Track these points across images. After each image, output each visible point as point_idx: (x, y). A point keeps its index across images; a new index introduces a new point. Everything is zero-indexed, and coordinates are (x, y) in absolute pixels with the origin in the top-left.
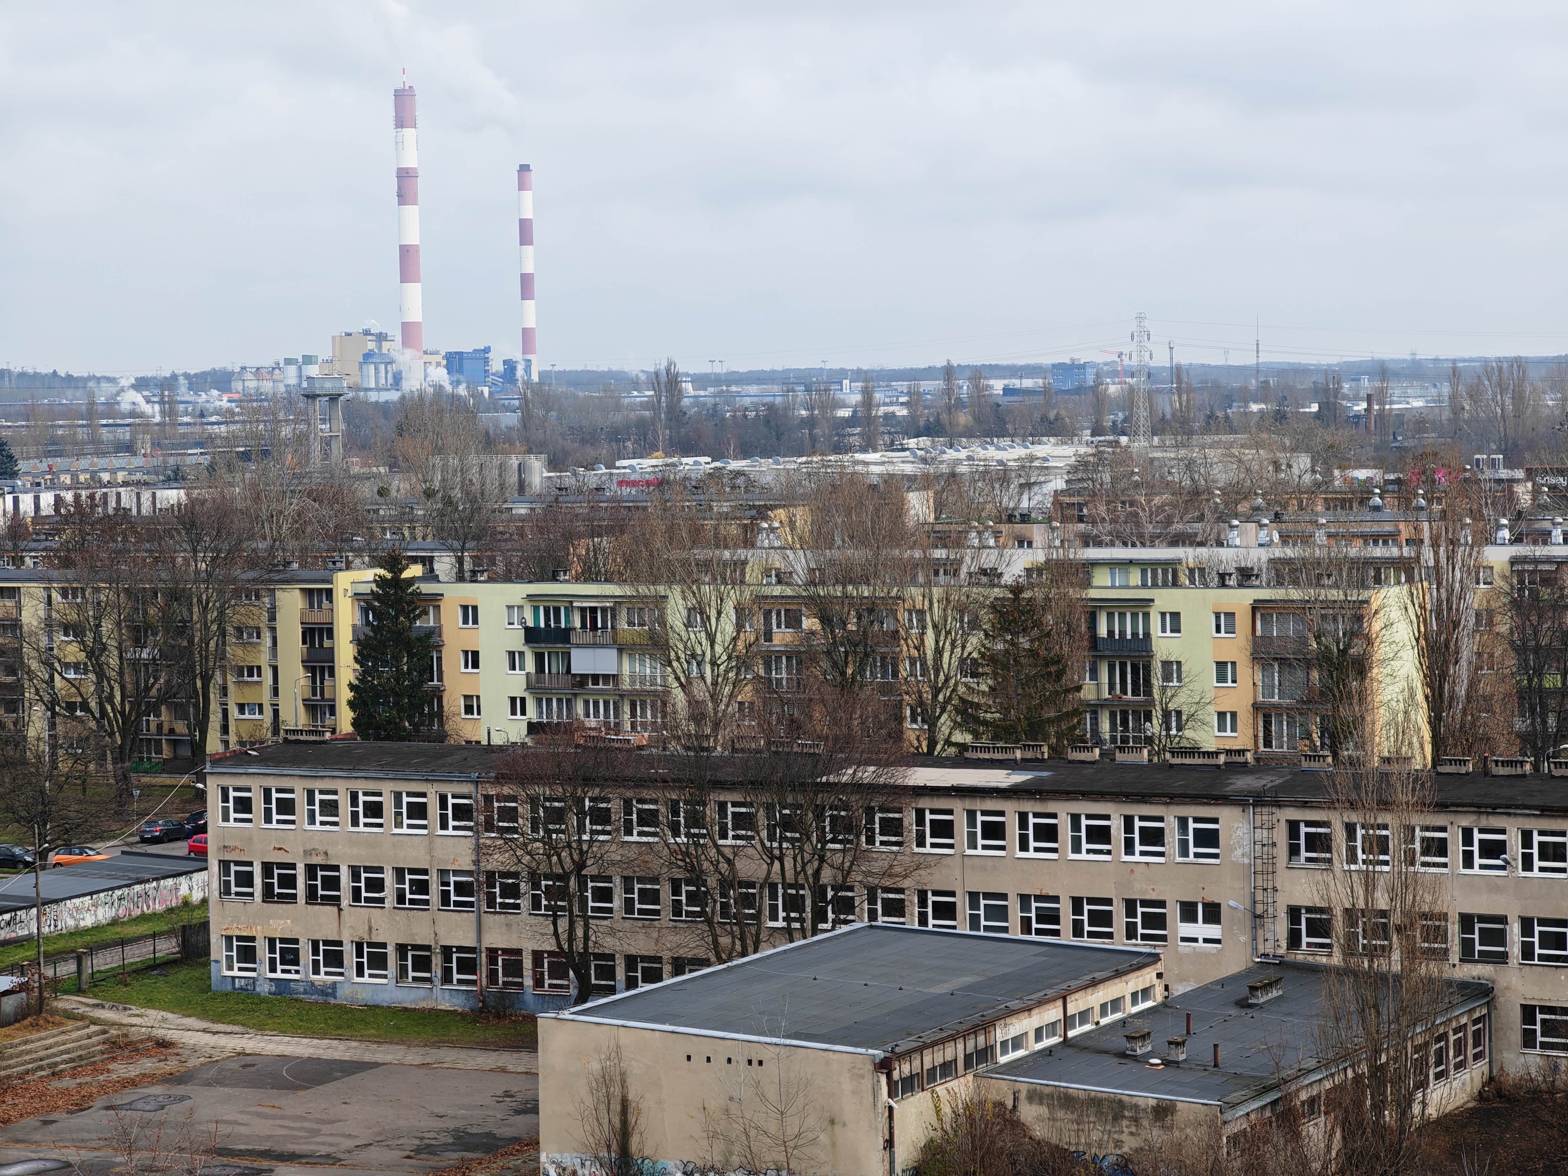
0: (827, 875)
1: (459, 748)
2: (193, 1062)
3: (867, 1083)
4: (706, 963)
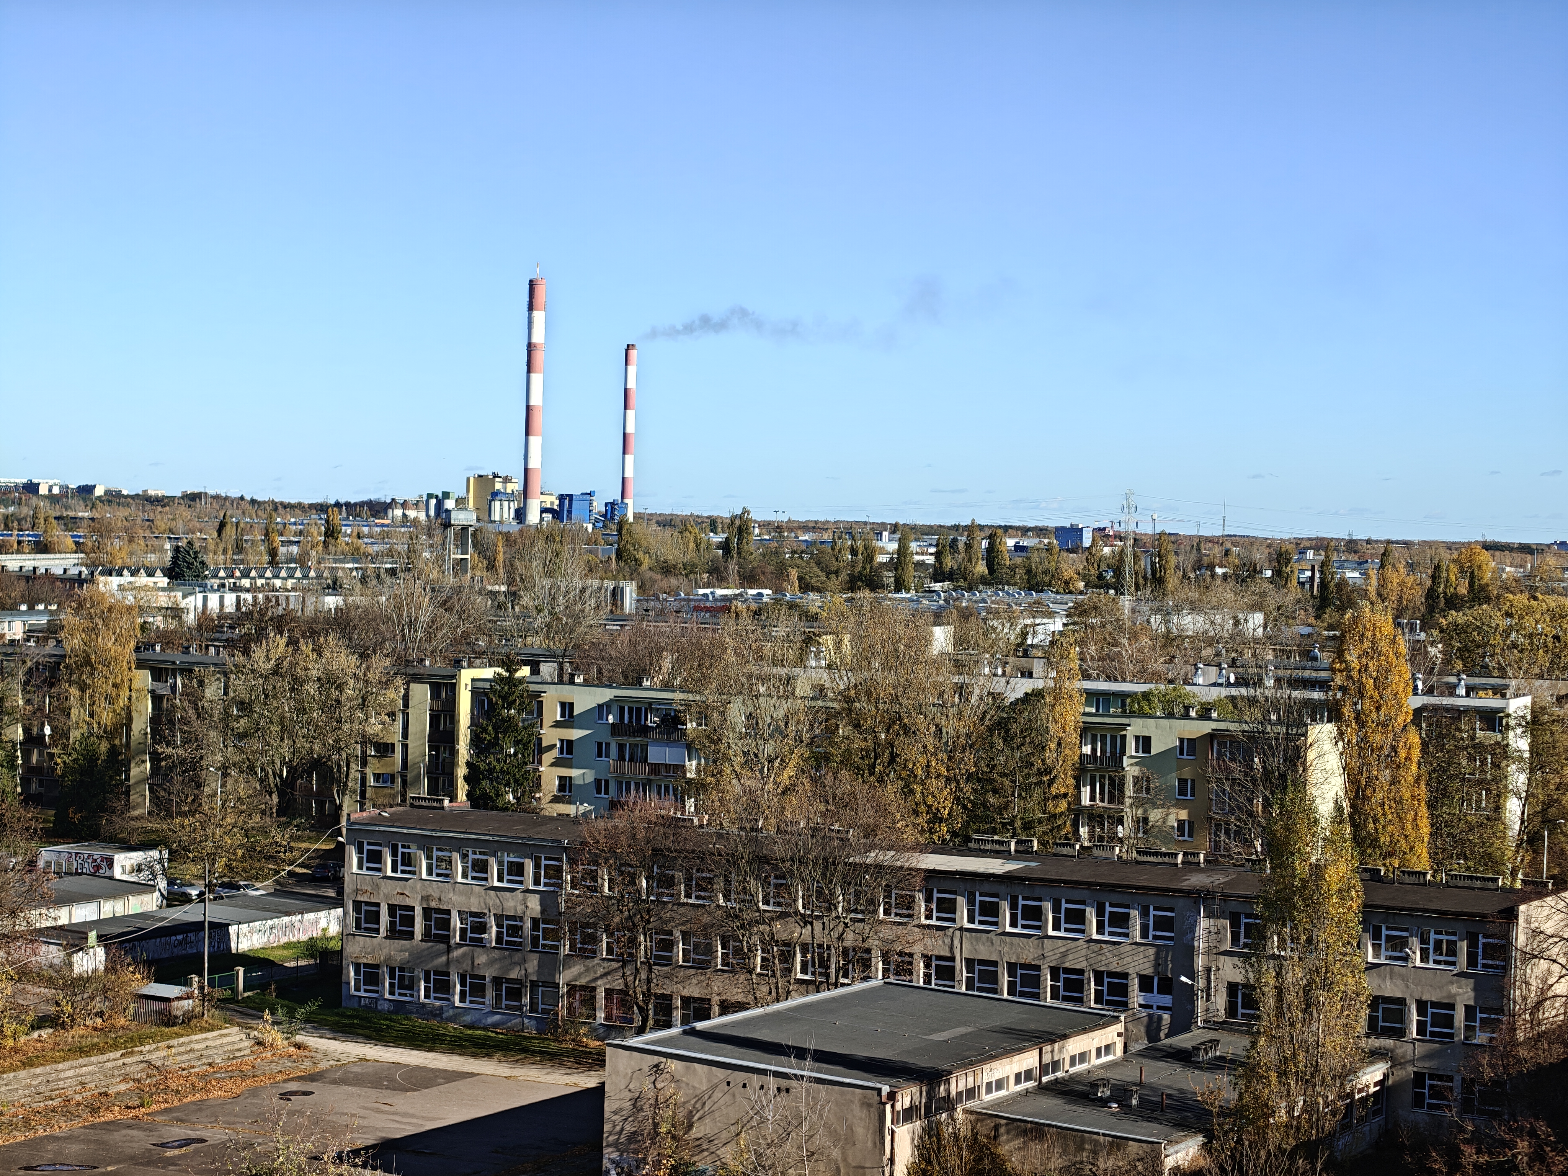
1: (553, 819)
2: (323, 1065)
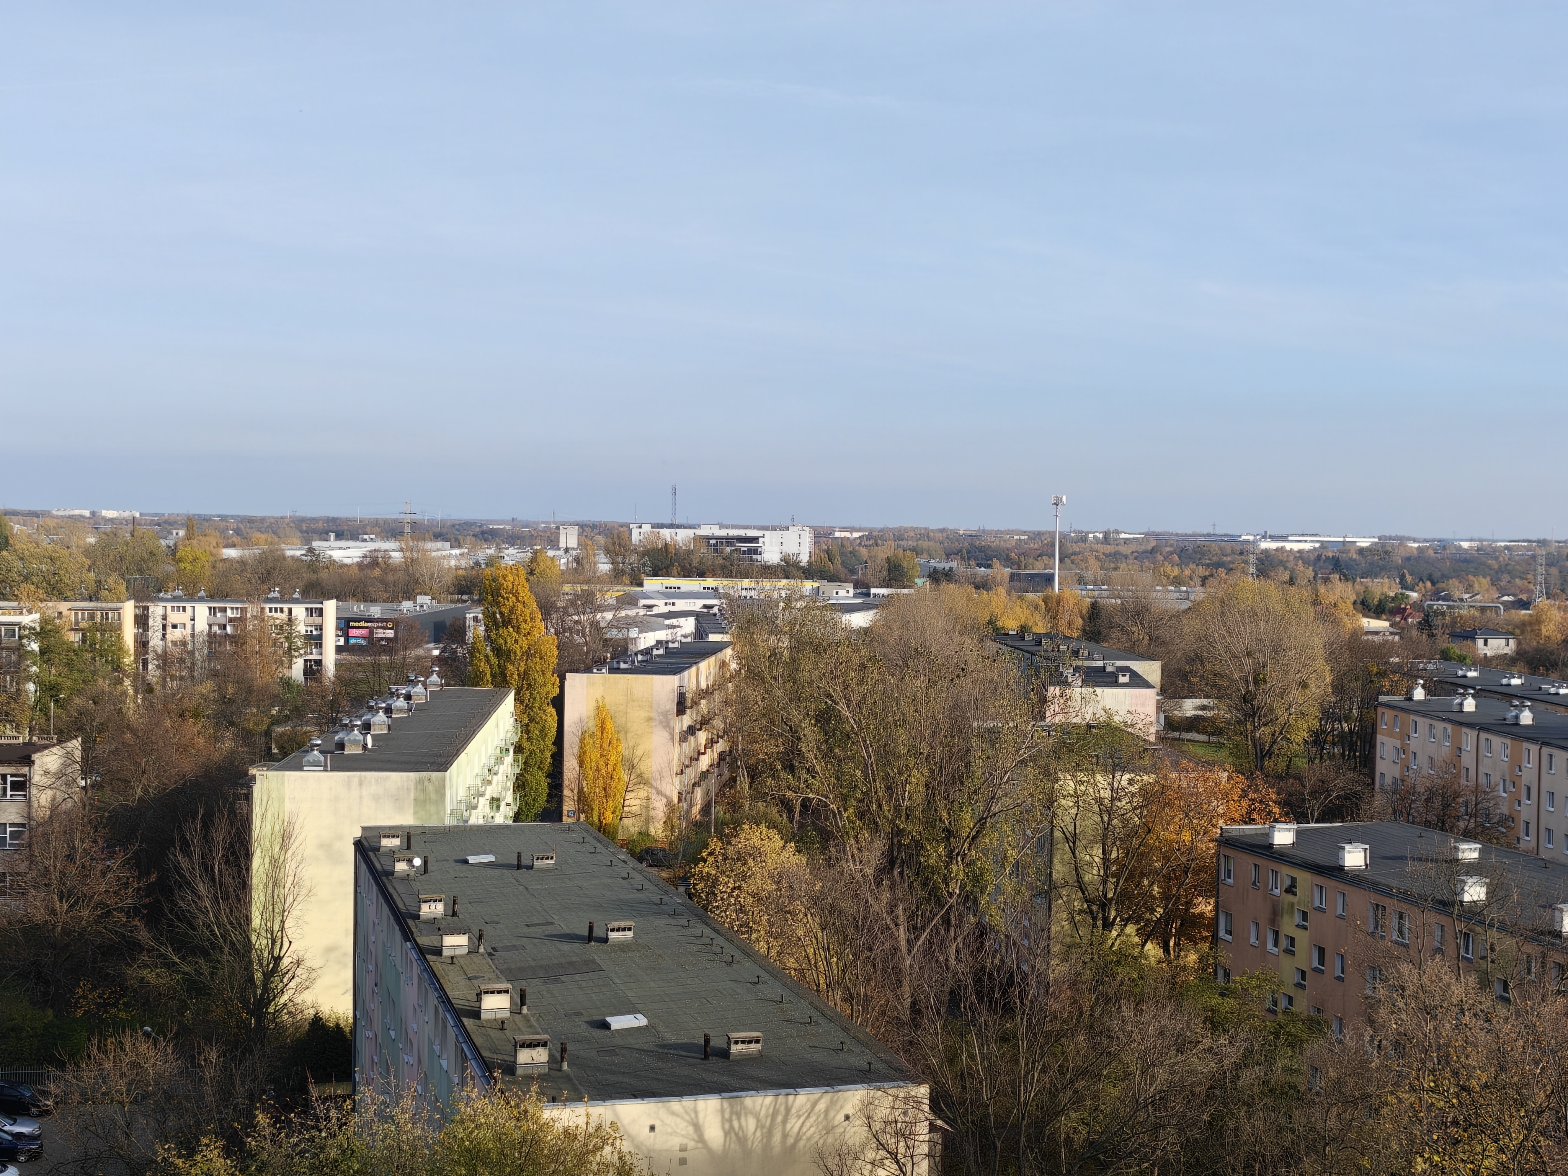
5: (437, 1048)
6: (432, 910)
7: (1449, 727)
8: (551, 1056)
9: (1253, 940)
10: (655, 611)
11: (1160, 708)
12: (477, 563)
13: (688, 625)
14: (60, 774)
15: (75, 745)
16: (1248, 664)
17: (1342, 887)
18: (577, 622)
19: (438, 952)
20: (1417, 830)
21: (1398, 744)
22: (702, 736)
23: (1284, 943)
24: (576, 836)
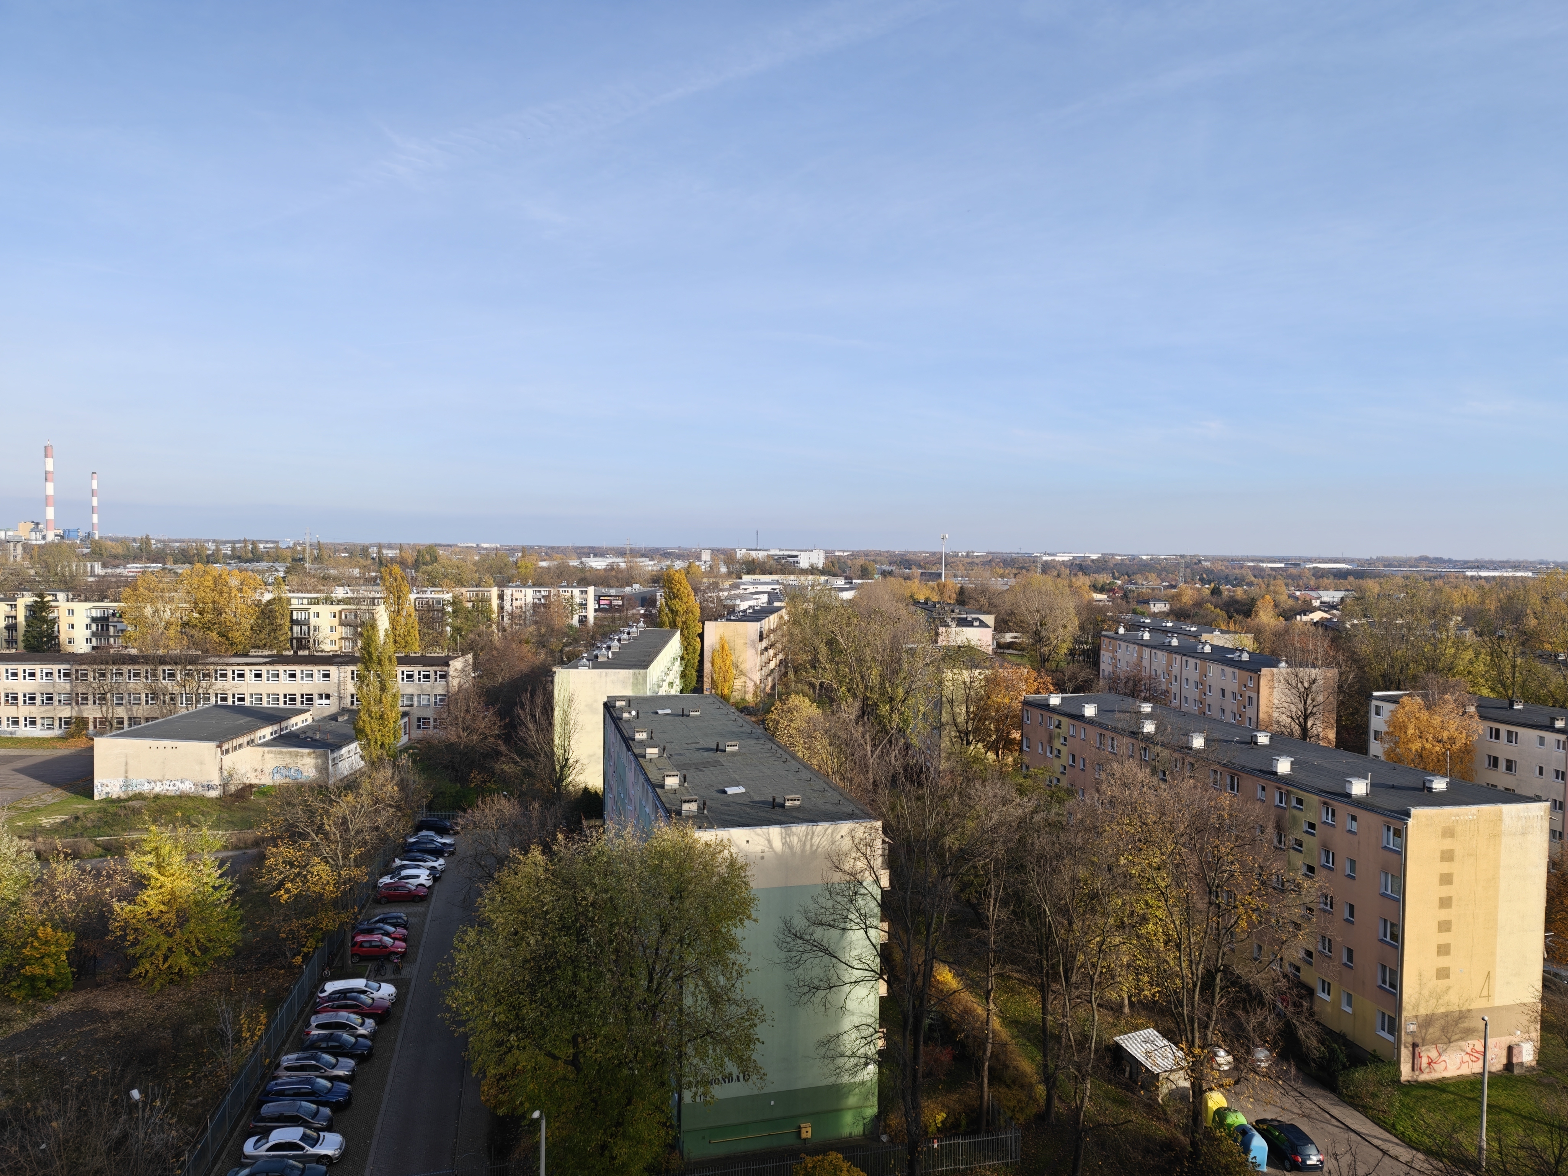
0: (200, 691)
1: (66, 654)
3: (214, 751)
4: (157, 718)
5: (644, 803)
6: (641, 736)
7: (1136, 647)
8: (699, 807)
9: (1040, 751)
10: (748, 591)
11: (994, 637)
12: (662, 568)
13: (764, 598)
14: (463, 671)
15: (470, 657)
16: (1037, 616)
17: (1084, 725)
18: (710, 597)
19: (644, 756)
20: (1121, 697)
21: (1111, 655)
22: (771, 652)
23: (1055, 752)
24: (711, 701)
